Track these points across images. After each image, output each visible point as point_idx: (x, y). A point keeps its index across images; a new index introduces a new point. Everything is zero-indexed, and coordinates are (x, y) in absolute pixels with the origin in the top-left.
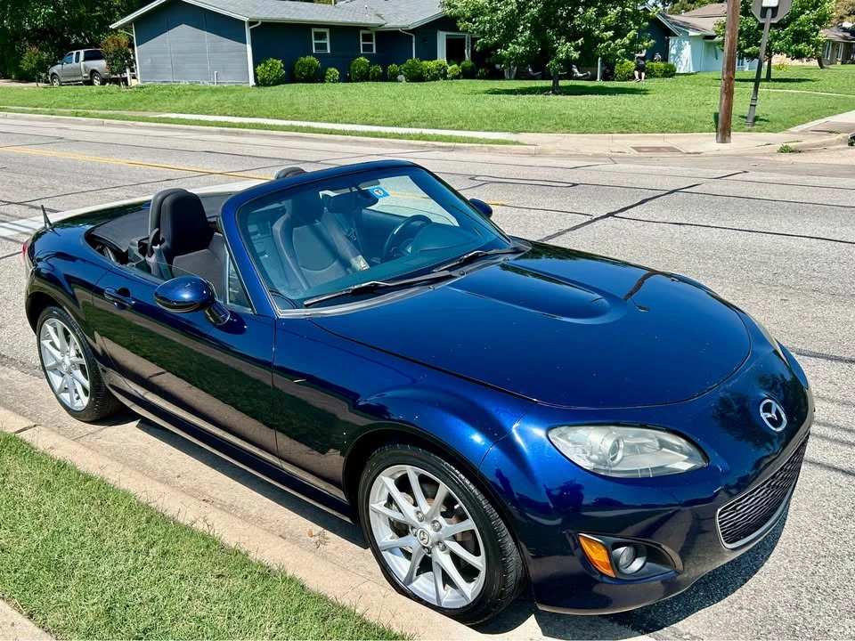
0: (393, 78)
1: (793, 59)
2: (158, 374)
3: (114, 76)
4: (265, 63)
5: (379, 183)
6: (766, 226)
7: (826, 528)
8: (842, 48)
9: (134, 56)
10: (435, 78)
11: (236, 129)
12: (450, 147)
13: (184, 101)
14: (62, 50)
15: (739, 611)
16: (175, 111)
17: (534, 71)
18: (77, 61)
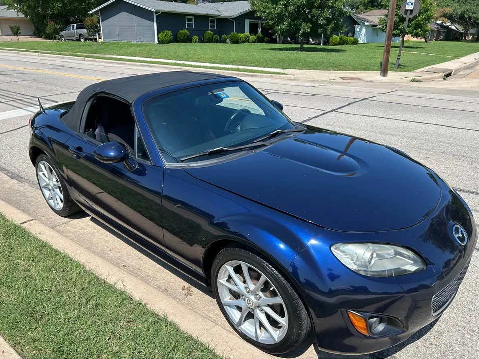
0: (224, 42)
1: (414, 38)
2: (100, 193)
3: (91, 37)
4: (163, 33)
5: (223, 90)
6: (412, 118)
7: (472, 292)
8: (435, 33)
9: (100, 28)
10: (244, 42)
11: (148, 64)
12: (252, 75)
13: (124, 50)
14: (66, 24)
15: (430, 346)
16: (119, 55)
17: (291, 40)
18: (73, 29)
